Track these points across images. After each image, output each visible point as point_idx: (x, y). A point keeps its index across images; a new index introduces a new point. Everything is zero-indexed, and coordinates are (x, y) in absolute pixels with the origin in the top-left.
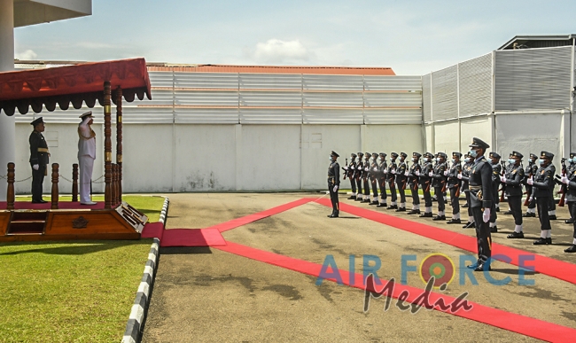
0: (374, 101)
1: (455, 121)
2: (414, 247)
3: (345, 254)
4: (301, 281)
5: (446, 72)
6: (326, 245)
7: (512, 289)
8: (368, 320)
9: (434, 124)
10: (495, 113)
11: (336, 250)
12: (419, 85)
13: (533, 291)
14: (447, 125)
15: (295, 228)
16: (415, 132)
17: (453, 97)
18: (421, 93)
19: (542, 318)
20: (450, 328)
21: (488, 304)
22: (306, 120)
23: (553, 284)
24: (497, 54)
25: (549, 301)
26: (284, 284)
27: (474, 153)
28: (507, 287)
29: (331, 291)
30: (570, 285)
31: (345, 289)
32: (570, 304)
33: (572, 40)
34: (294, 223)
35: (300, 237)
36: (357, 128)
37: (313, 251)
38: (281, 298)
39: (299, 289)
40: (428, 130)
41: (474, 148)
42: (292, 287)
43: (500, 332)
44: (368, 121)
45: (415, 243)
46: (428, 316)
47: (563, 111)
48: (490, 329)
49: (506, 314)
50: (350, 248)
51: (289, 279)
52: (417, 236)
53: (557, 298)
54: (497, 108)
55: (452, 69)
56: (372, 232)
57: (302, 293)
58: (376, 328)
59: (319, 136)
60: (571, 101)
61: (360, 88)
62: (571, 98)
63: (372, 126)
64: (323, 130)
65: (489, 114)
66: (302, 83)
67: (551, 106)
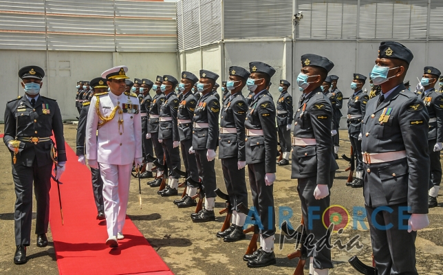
0: (126, 28)
9: (186, 52)
10: (225, 41)
12: (173, 11)
36: (109, 55)
44: (120, 48)
47: (285, 40)
54: (226, 37)
59: (67, 64)
60: (293, 29)
61: (111, 14)
62: (293, 26)
63: (124, 55)
64: (72, 57)
65: (218, 42)
66: (45, 6)
67: (275, 34)
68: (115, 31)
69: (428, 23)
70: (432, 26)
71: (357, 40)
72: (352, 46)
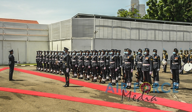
0: (31, 33)
1: (60, 40)
2: (48, 82)
3: (24, 85)
4: (10, 94)
5: (57, 24)
6: (17, 83)
7: (77, 91)
8: (35, 103)
9: (52, 41)
11: (21, 84)
12: (47, 28)
13: (83, 91)
14: (57, 42)
15: (3, 78)
16: (46, 44)
17: (59, 32)
18: (48, 30)
19: (85, 98)
20: (60, 103)
21: (70, 96)
22: (5, 39)
23: (88, 89)
24: (72, 19)
25: (87, 93)
26: (4, 96)
27: (64, 52)
28: (76, 91)
29: (22, 96)
30: (92, 89)
31: (26, 95)
32: (92, 94)
33: (94, 16)
34: (3, 76)
35: (7, 81)
36: (25, 42)
37: (12, 85)
38: (4, 100)
39: (10, 97)
40: (51, 43)
41: (64, 50)
42: (7, 97)
43: (74, 102)
44: (29, 39)
45: (48, 80)
46: (53, 100)
47: (92, 38)
48: (71, 102)
49: (75, 98)
50: (26, 83)
51: (5, 94)
52: (48, 79)
53: (89, 93)
54: (73, 37)
55: (58, 23)
56: (33, 78)
57: (12, 98)
58: (38, 105)
59: (10, 45)
60: (94, 35)
61: (26, 28)
62: (94, 34)
63: (30, 42)
64: (12, 43)
65: (70, 38)
66: (3, 25)
67: (89, 37)
68: (27, 34)
69: (130, 35)
70: (131, 36)
71: (112, 39)
72: (111, 41)
